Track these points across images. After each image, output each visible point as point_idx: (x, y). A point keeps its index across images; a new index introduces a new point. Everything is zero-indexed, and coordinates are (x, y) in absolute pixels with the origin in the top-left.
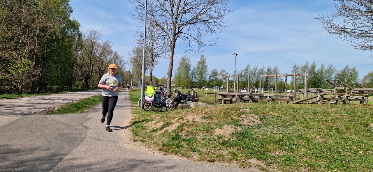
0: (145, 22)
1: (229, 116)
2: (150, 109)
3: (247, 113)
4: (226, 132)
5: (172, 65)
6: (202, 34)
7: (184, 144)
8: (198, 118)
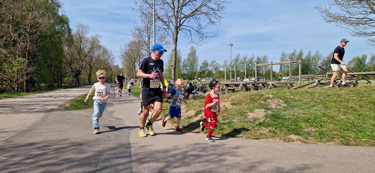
1: (256, 101)
3: (271, 98)
4: (258, 115)
5: (175, 58)
6: (203, 26)
8: (228, 105)
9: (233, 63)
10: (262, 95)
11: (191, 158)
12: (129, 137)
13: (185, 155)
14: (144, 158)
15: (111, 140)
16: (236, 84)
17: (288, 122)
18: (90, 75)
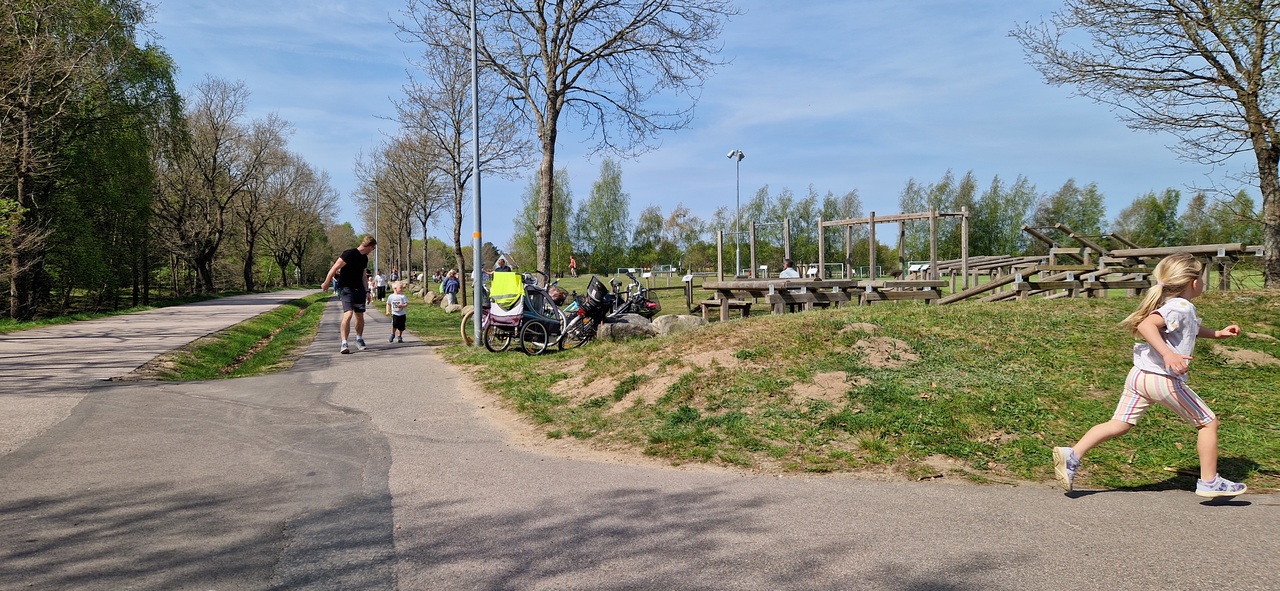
2: (507, 347)
3: (868, 336)
4: (828, 391)
5: (550, 199)
6: (641, 91)
8: (726, 359)
9: (746, 216)
10: (839, 326)
11: (601, 540)
12: (385, 474)
13: (580, 532)
14: (437, 545)
15: (321, 486)
16: (755, 289)
17: (924, 414)
18: (251, 258)
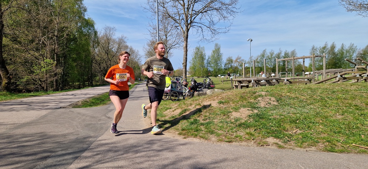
0: (157, 14)
1: (245, 99)
2: (168, 99)
3: (263, 96)
4: (242, 114)
5: (187, 55)
6: (215, 22)
7: (202, 128)
8: (215, 103)
10: (255, 93)
16: (248, 81)
17: (272, 123)
